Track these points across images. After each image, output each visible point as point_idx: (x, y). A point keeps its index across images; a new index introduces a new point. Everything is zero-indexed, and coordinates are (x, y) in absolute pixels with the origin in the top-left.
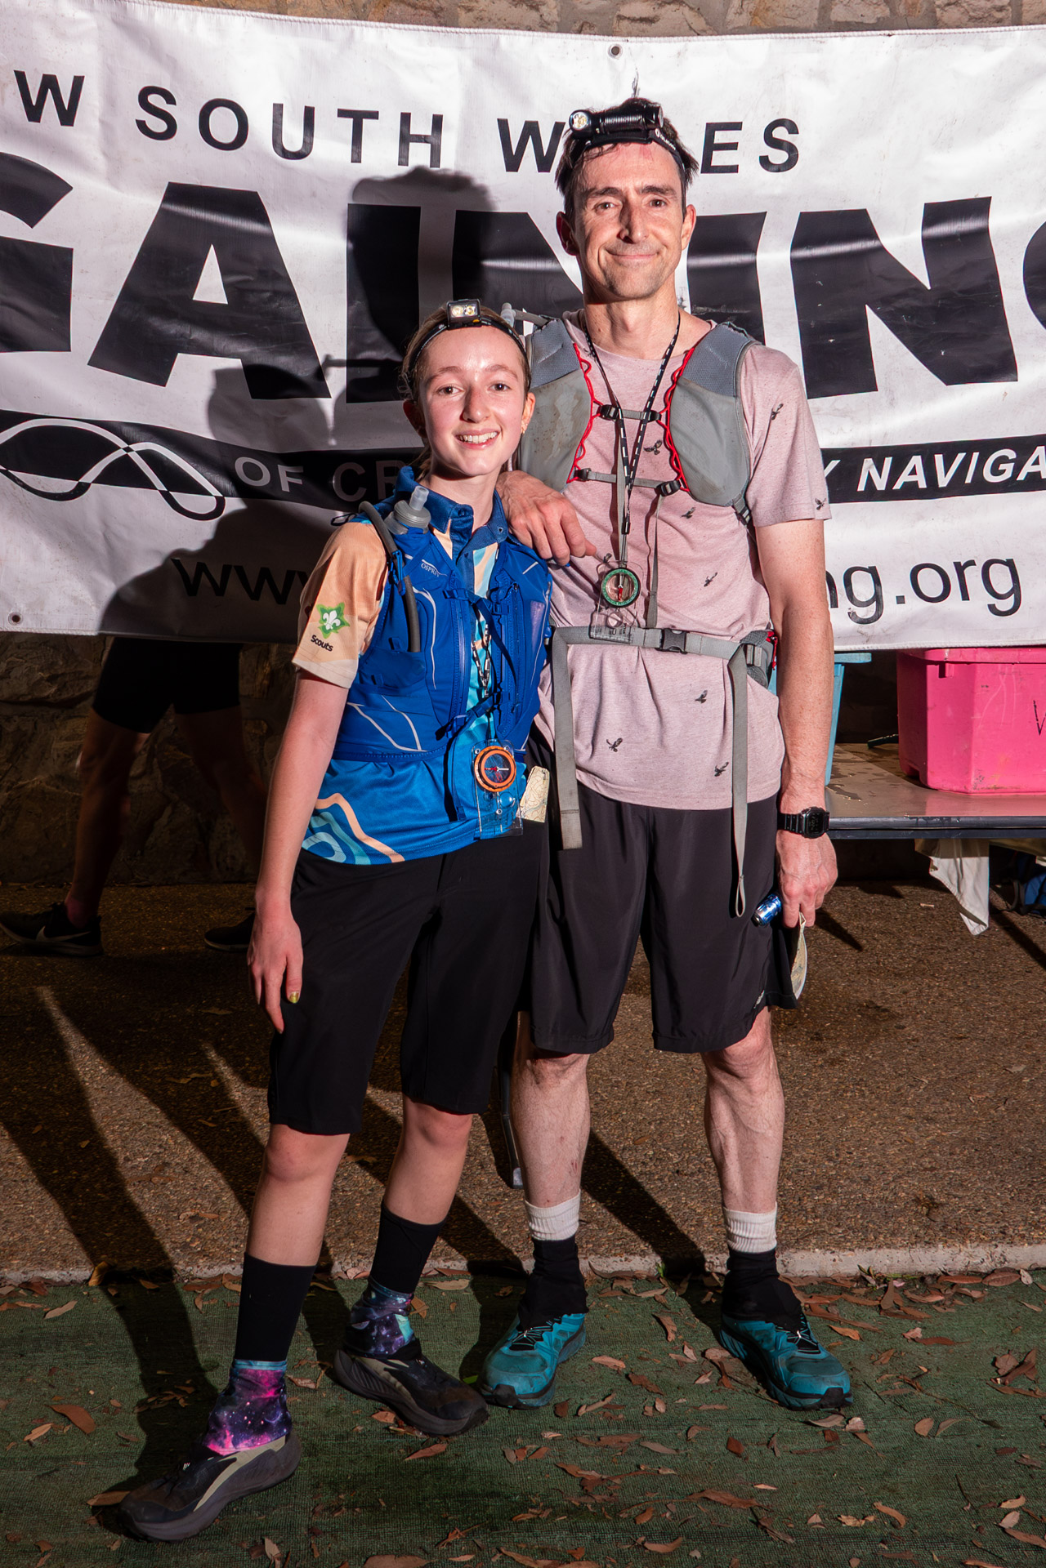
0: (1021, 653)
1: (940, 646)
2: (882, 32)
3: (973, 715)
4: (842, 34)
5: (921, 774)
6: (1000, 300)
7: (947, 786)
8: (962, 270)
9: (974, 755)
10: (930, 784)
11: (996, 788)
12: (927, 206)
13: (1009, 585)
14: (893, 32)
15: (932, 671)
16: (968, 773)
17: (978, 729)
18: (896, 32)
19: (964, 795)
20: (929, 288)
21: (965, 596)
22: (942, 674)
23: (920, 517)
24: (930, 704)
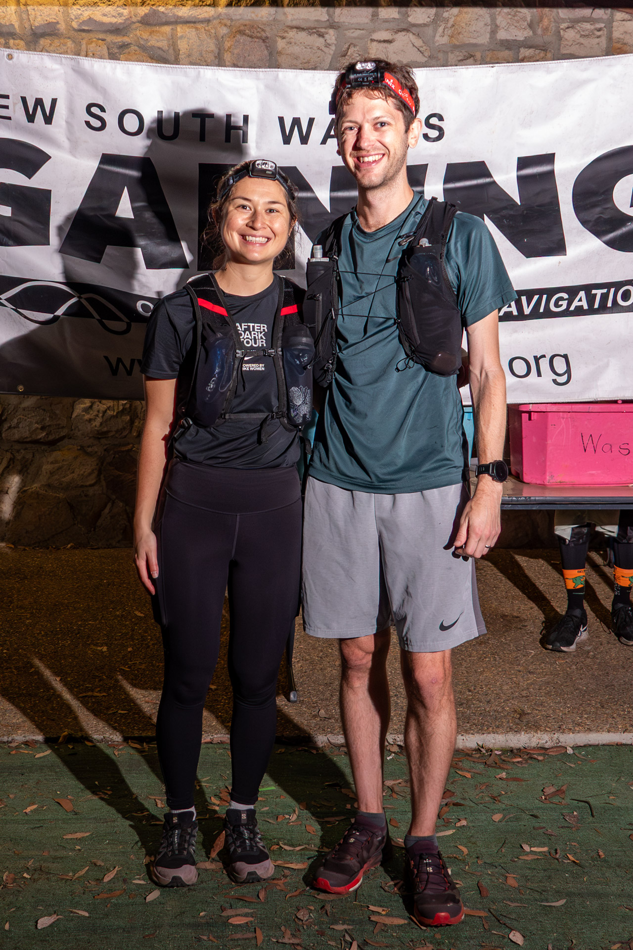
0: (573, 406)
1: (525, 402)
2: (488, 65)
3: (547, 441)
4: (466, 67)
5: (520, 475)
6: (559, 210)
7: (534, 481)
8: (538, 194)
9: (548, 463)
10: (525, 480)
11: (560, 482)
12: (519, 159)
13: (565, 369)
14: (495, 65)
15: (525, 416)
16: (545, 474)
17: (550, 448)
18: (496, 65)
19: (543, 486)
20: (519, 204)
21: (539, 375)
22: (530, 419)
23: (515, 331)
24: (524, 436)
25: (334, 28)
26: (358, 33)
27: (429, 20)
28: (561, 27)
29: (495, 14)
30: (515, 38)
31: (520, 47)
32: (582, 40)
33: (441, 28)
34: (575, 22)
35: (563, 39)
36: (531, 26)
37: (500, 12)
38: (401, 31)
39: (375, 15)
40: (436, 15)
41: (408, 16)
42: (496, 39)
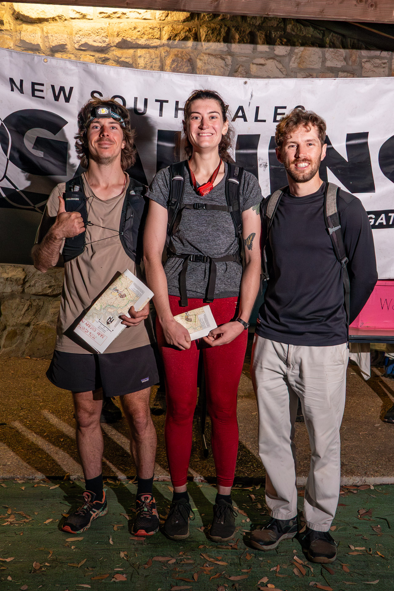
8: (359, 156)
11: (369, 327)
12: (348, 135)
20: (348, 161)
25: (230, 55)
26: (245, 59)
27: (286, 53)
28: (363, 61)
29: (325, 51)
30: (336, 66)
31: (339, 72)
32: (375, 69)
33: (293, 58)
34: (371, 58)
35: (364, 68)
36: (345, 59)
37: (328, 51)
38: (270, 59)
39: (255, 49)
40: (290, 50)
41: (274, 50)
42: (325, 66)
